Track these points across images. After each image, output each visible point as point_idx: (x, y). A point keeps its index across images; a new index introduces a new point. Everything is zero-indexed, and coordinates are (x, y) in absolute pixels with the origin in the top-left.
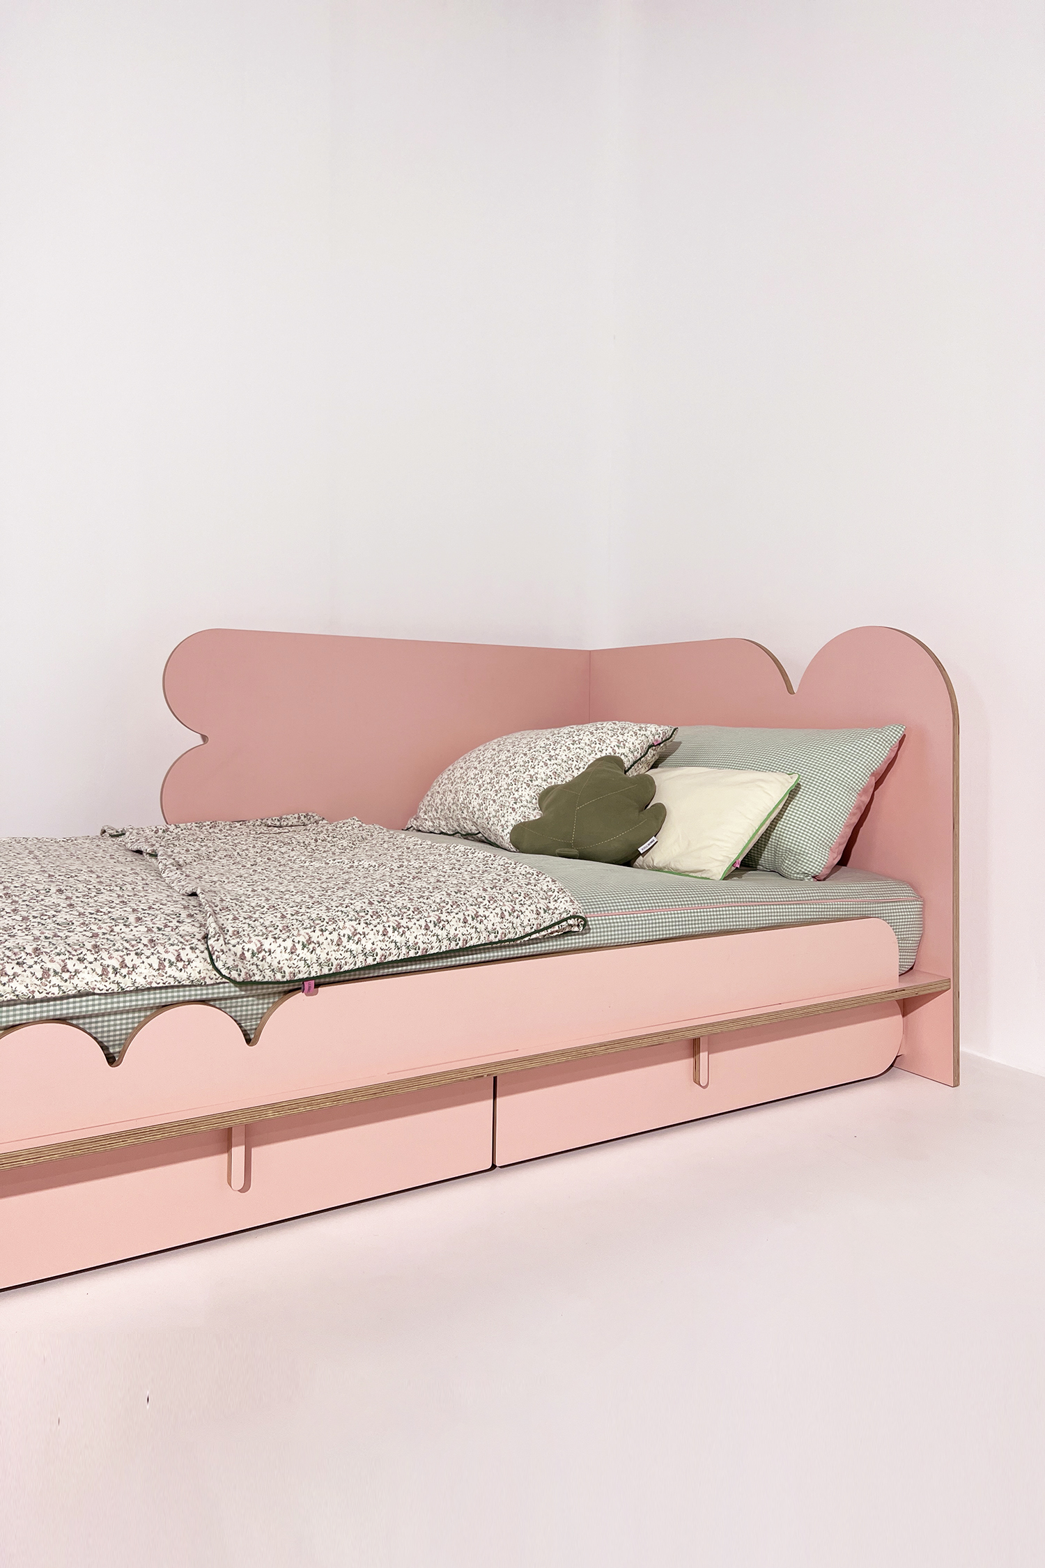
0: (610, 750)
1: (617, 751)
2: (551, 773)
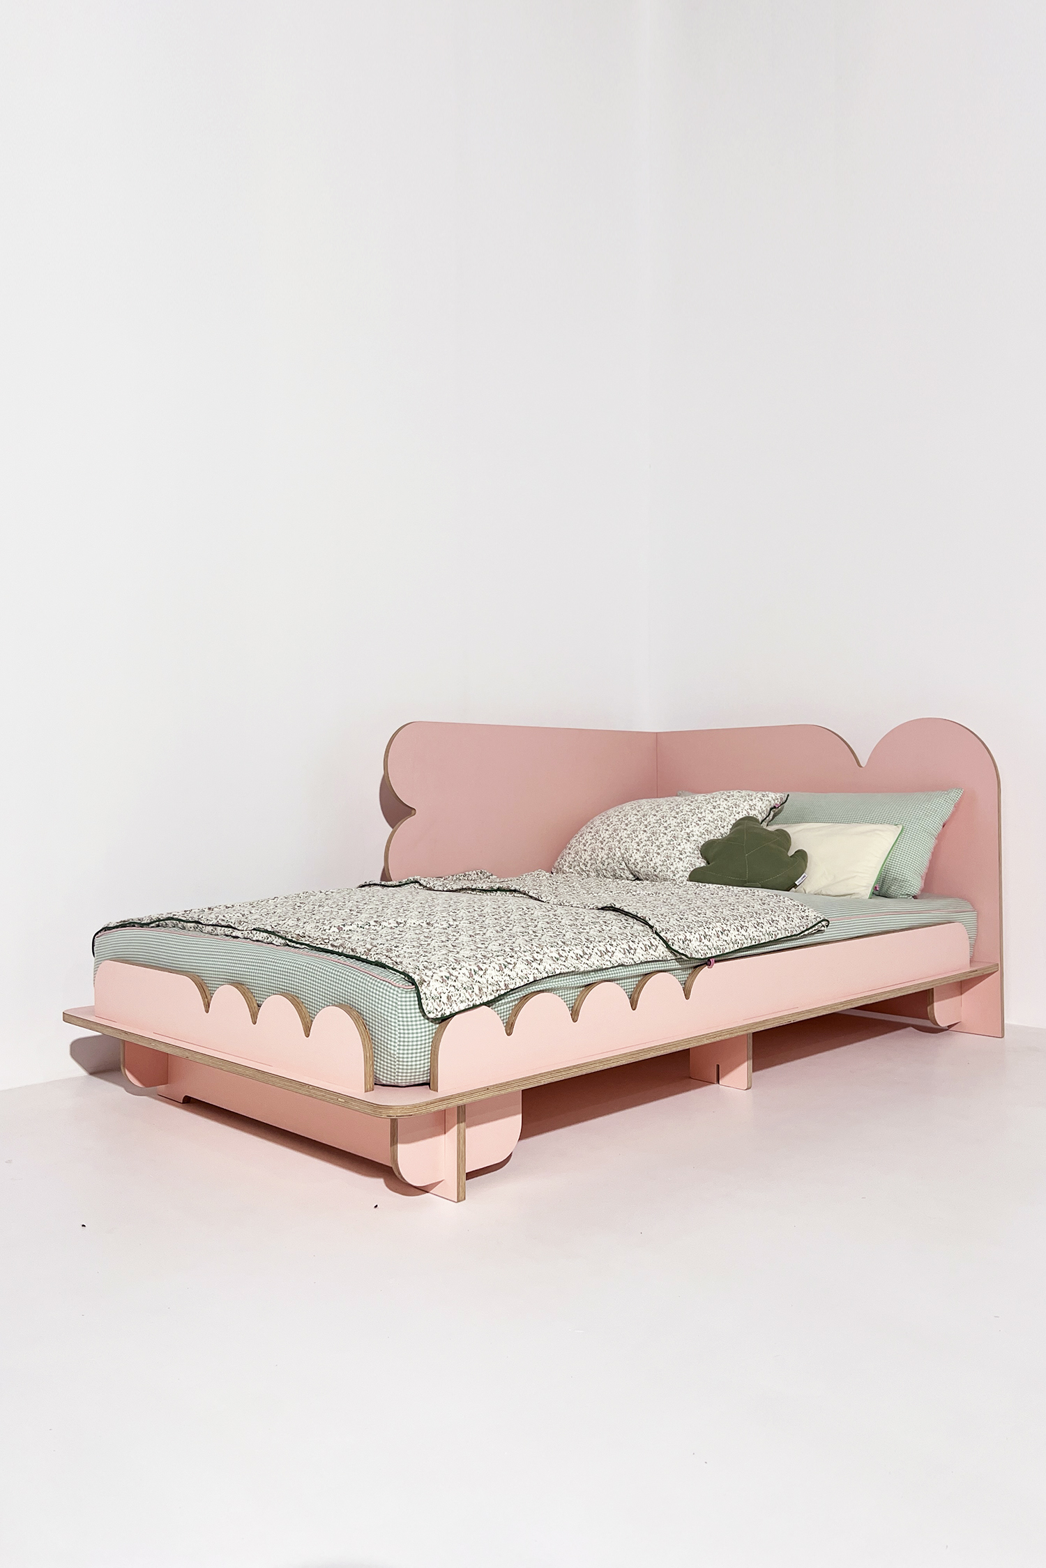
0: (745, 812)
1: (750, 813)
2: (704, 831)
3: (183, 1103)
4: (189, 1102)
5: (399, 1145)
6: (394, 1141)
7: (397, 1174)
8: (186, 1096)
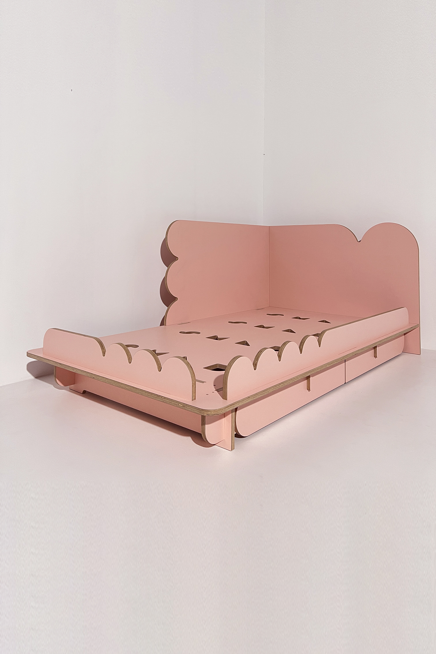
3: (83, 393)
4: (85, 394)
5: (206, 425)
6: (203, 423)
7: (204, 439)
8: (84, 390)
